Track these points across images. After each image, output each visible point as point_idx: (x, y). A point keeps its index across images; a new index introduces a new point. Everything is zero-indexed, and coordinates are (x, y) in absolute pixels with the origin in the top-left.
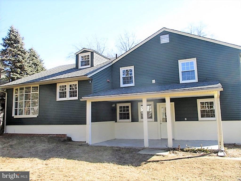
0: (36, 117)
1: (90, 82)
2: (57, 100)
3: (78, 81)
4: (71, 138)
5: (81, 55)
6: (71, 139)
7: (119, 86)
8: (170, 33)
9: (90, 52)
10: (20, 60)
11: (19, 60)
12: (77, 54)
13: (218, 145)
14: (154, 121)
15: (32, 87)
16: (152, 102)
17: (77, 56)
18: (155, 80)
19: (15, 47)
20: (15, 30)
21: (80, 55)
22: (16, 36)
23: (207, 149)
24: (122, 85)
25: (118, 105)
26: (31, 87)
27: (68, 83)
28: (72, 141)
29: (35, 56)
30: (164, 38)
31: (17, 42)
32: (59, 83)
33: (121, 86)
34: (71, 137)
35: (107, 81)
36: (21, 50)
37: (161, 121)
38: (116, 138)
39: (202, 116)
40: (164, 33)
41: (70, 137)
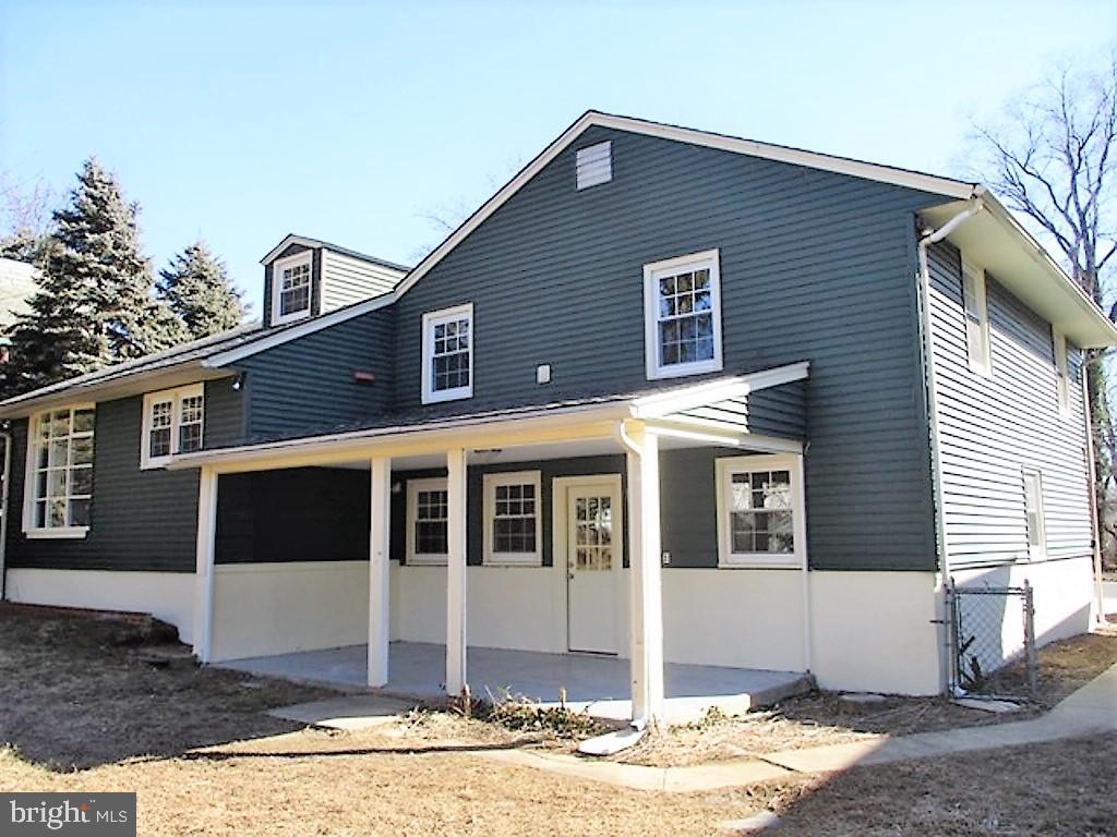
0: (83, 536)
1: (237, 386)
2: (142, 468)
3: (206, 382)
4: (176, 629)
5: (283, 264)
6: (178, 634)
7: (415, 399)
8: (617, 135)
9: (310, 252)
10: (107, 298)
11: (104, 298)
12: (268, 263)
13: (630, 699)
14: (540, 564)
15: (77, 413)
16: (534, 472)
17: (269, 269)
18: (548, 367)
19: (92, 245)
20: (101, 173)
21: (279, 266)
22: (101, 198)
23: (585, 713)
24: (429, 395)
25: (411, 485)
26: (72, 414)
27: (177, 395)
28: (183, 644)
29: (205, 278)
30: (591, 159)
31: (101, 225)
32: (153, 394)
33: (423, 397)
34: (176, 624)
35: (352, 376)
36: (117, 255)
37: (569, 565)
38: (402, 638)
39: (738, 547)
40: (592, 135)
41: (170, 621)
